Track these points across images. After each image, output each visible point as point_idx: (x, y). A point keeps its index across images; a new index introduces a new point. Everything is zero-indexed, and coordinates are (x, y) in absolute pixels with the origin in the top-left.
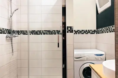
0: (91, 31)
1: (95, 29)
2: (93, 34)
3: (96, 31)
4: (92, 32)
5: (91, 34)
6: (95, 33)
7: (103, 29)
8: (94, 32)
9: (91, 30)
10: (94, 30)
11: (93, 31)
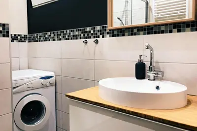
0: (19, 37)
1: (26, 33)
2: (23, 42)
3: (28, 36)
4: (21, 39)
5: (19, 41)
6: (27, 41)
7: (49, 34)
8: (25, 40)
9: (19, 35)
10: (24, 35)
11: (23, 37)
